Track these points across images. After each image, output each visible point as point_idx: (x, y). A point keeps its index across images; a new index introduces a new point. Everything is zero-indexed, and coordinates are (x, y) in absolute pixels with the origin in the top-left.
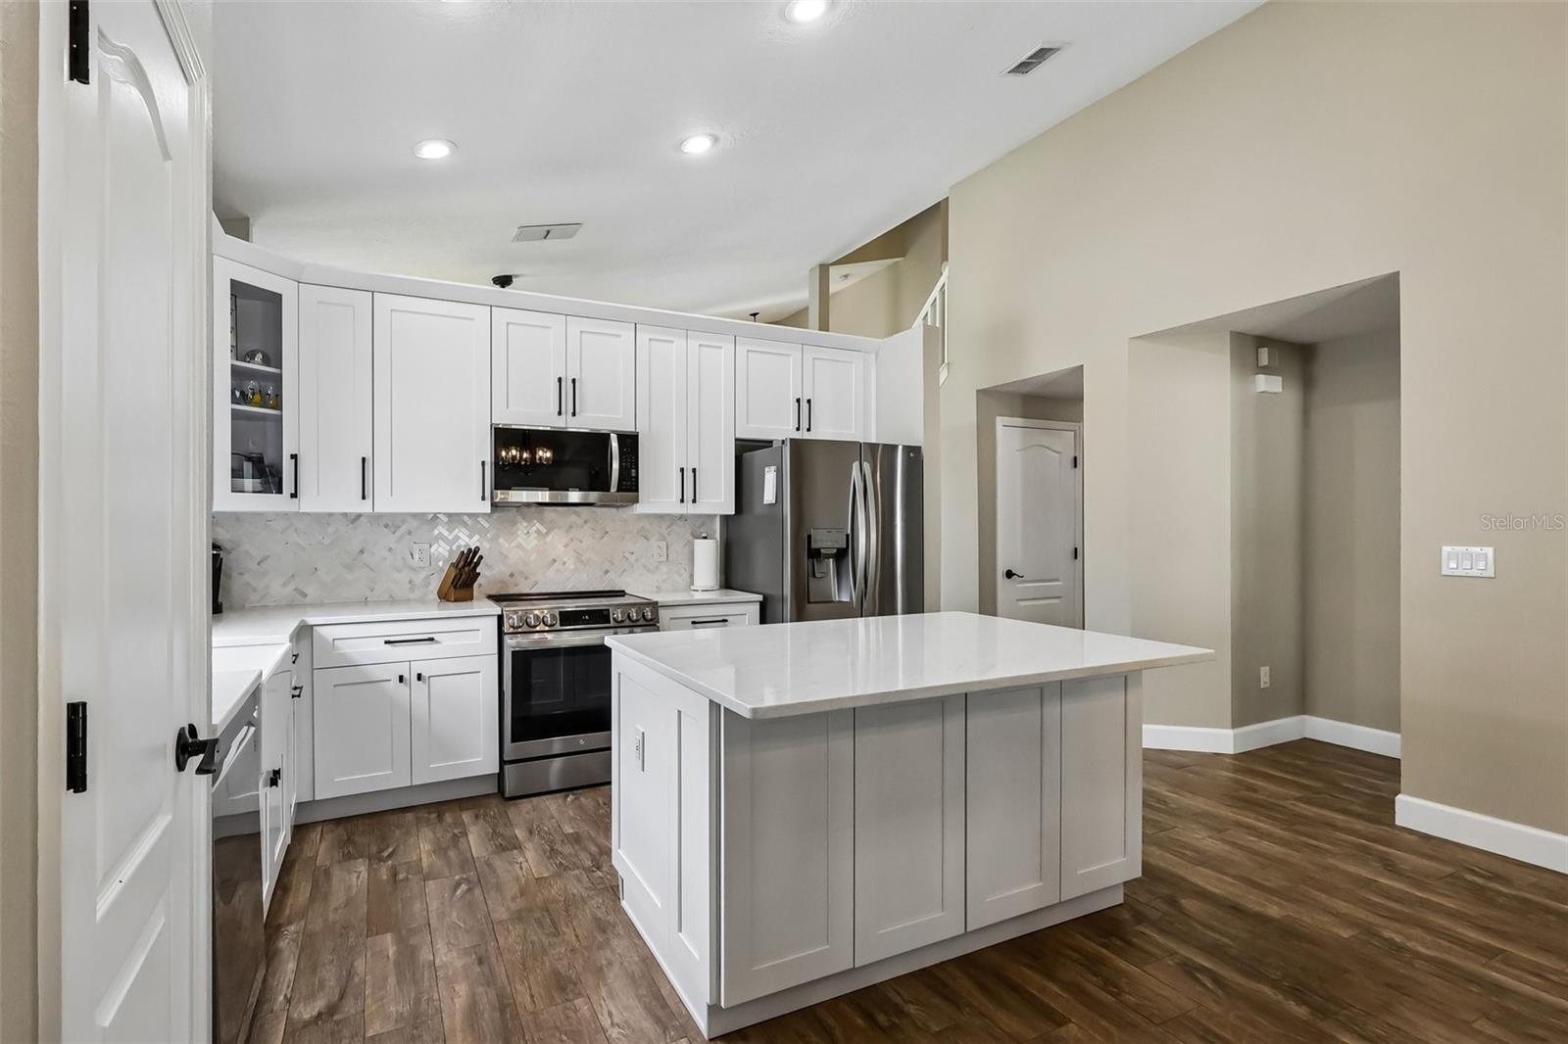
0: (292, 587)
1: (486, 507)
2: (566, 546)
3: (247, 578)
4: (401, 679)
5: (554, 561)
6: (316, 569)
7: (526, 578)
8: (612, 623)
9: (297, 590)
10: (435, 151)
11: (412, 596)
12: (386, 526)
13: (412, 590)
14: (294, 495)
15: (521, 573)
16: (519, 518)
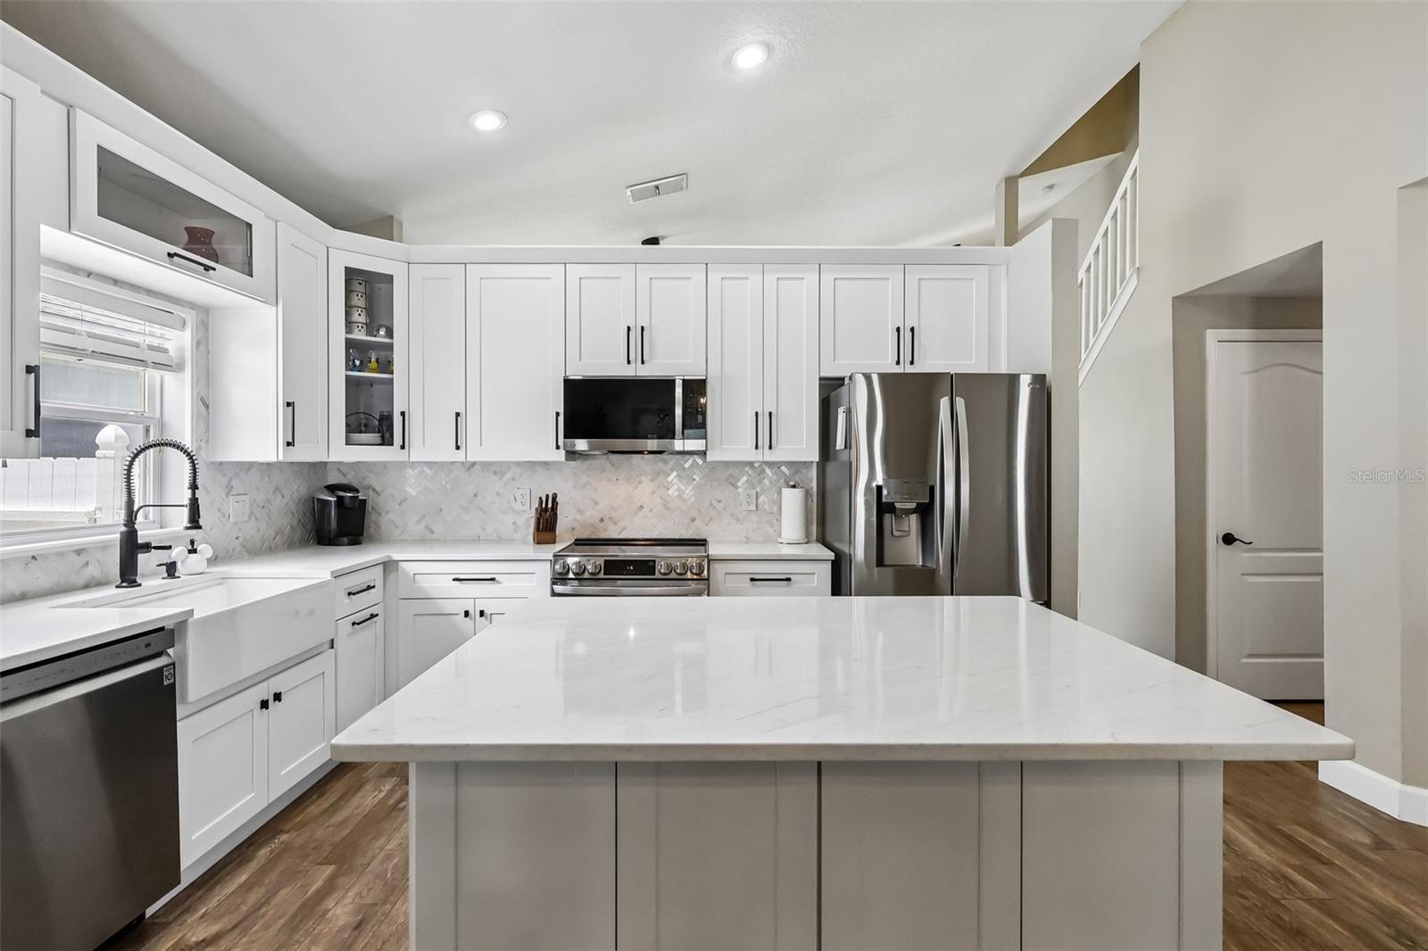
0: (423, 524)
1: (560, 455)
2: (654, 492)
3: (391, 516)
4: (467, 614)
5: (642, 507)
6: (441, 510)
7: (615, 523)
8: (657, 575)
9: (427, 527)
10: (488, 122)
11: (515, 536)
12: (495, 473)
13: (516, 530)
14: (403, 447)
15: (610, 518)
16: (608, 465)
